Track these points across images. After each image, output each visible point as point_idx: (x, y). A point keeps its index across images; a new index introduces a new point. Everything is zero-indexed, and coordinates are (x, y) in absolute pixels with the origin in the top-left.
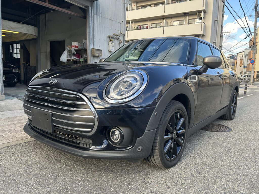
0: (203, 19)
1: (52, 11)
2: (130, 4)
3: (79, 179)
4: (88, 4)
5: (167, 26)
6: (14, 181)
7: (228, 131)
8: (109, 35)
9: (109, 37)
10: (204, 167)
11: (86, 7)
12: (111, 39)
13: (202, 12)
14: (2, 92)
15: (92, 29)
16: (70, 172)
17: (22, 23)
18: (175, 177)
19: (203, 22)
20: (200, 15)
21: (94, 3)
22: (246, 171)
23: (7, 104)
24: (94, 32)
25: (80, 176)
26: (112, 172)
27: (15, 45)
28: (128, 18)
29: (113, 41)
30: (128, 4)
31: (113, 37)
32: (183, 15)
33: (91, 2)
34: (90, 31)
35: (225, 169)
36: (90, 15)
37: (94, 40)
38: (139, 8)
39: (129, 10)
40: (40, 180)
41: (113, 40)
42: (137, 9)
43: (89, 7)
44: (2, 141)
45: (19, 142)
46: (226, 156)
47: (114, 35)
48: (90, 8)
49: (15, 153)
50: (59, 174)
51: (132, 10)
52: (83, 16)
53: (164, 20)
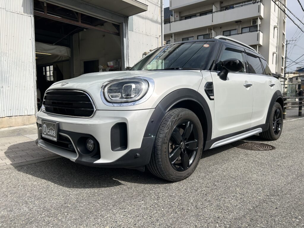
0: (259, 27)
1: (85, 30)
4: (122, 20)
8: (145, 52)
11: (120, 23)
13: (257, 19)
15: (126, 46)
17: (55, 45)
19: (260, 31)
20: (256, 22)
24: (129, 49)
27: (48, 68)
32: (235, 23)
33: (125, 18)
34: (124, 48)
36: (124, 32)
37: (129, 58)
39: (171, 22)
42: (180, 20)
48: (124, 24)
51: (175, 21)
52: (117, 33)
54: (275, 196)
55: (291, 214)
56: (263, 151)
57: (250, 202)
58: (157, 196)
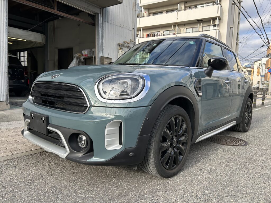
0: (218, 26)
1: (60, 18)
2: (141, 11)
3: (83, 196)
4: (97, 10)
5: (179, 33)
6: (13, 197)
7: (244, 145)
9: (119, 45)
10: (218, 185)
11: (96, 14)
13: (216, 19)
14: (7, 101)
15: (101, 37)
16: (73, 188)
17: (29, 31)
18: (186, 195)
19: (218, 30)
20: (215, 22)
21: (103, 9)
22: (263, 190)
23: (12, 114)
25: (83, 193)
26: (118, 189)
27: (22, 53)
28: (139, 25)
29: (123, 49)
30: (139, 11)
31: (123, 45)
32: (197, 22)
33: (101, 9)
34: (99, 38)
35: (241, 187)
36: (100, 22)
37: (103, 48)
38: (151, 14)
39: (141, 17)
40: (41, 197)
41: (123, 47)
42: (149, 15)
43: (98, 13)
44: (4, 154)
45: (21, 155)
46: (241, 172)
47: (124, 42)
48: (100, 15)
49: (17, 167)
50: (62, 190)
51: (144, 16)
53: (177, 27)
56: (238, 147)
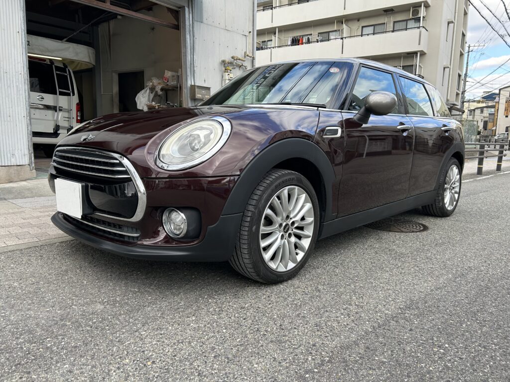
0: (423, 20)
4: (183, 2)
5: (349, 36)
7: (420, 231)
8: (223, 59)
9: (224, 63)
11: (180, 8)
12: (226, 65)
13: (421, 6)
14: (31, 165)
15: (191, 49)
17: (66, 41)
19: (423, 27)
20: (418, 13)
23: (40, 186)
24: (195, 53)
28: (272, 22)
29: (231, 70)
31: (231, 63)
32: (383, 12)
34: (186, 53)
36: (187, 23)
37: (195, 69)
38: (294, 2)
39: (275, 8)
41: (230, 68)
42: (290, 4)
43: (184, 7)
47: (233, 58)
51: (280, 6)
52: (175, 25)
53: (344, 25)
54: (413, 309)
55: (433, 339)
56: (407, 234)
57: (370, 319)
58: (219, 308)
